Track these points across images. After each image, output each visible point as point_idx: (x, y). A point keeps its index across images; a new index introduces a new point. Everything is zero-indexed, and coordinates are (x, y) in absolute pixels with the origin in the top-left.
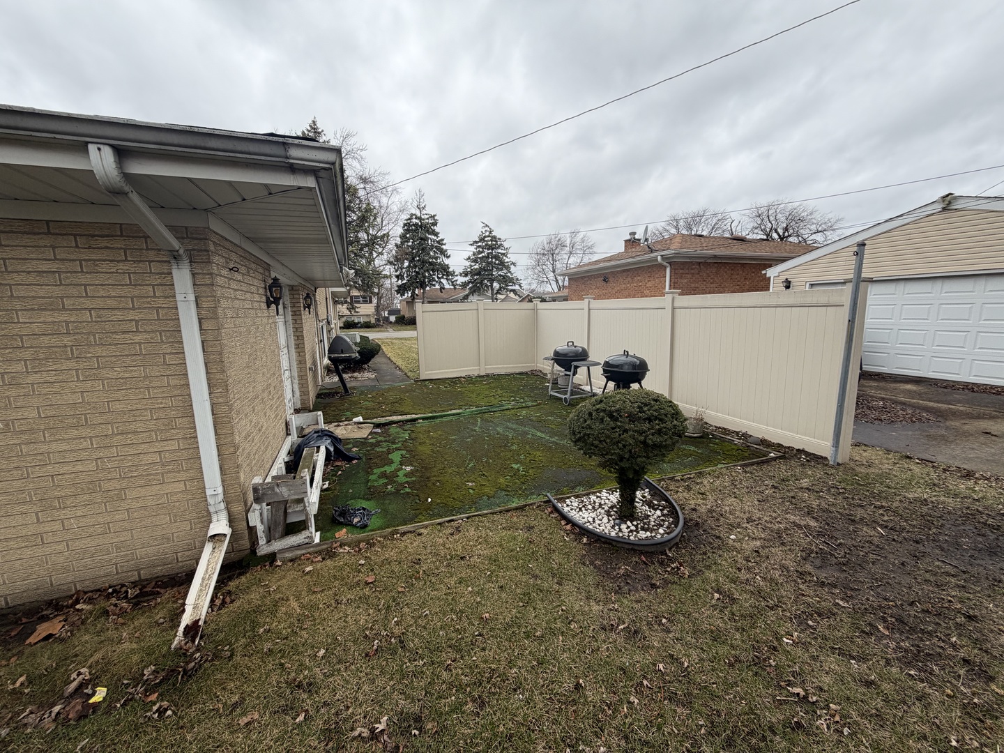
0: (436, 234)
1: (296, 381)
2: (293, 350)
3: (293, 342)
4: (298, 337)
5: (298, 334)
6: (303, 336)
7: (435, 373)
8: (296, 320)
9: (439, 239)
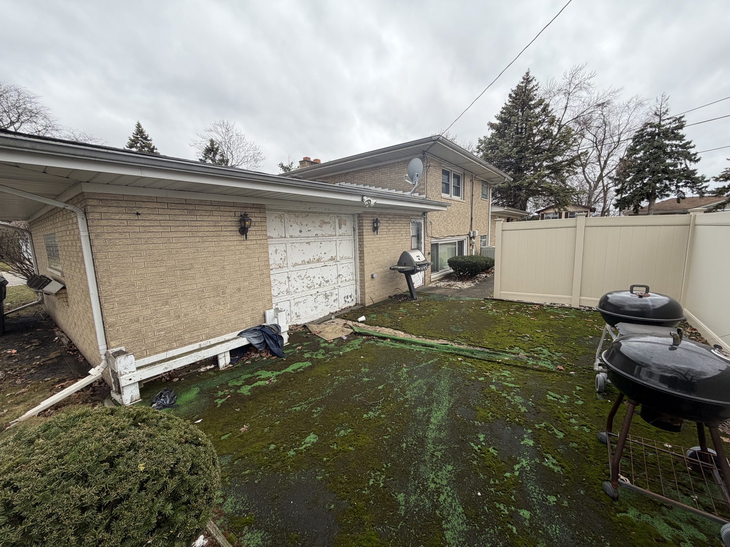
0: (681, 138)
1: (358, 283)
2: (358, 261)
3: (358, 255)
4: (361, 251)
5: (360, 249)
6: (363, 251)
7: (510, 294)
8: (360, 239)
9: (683, 142)
